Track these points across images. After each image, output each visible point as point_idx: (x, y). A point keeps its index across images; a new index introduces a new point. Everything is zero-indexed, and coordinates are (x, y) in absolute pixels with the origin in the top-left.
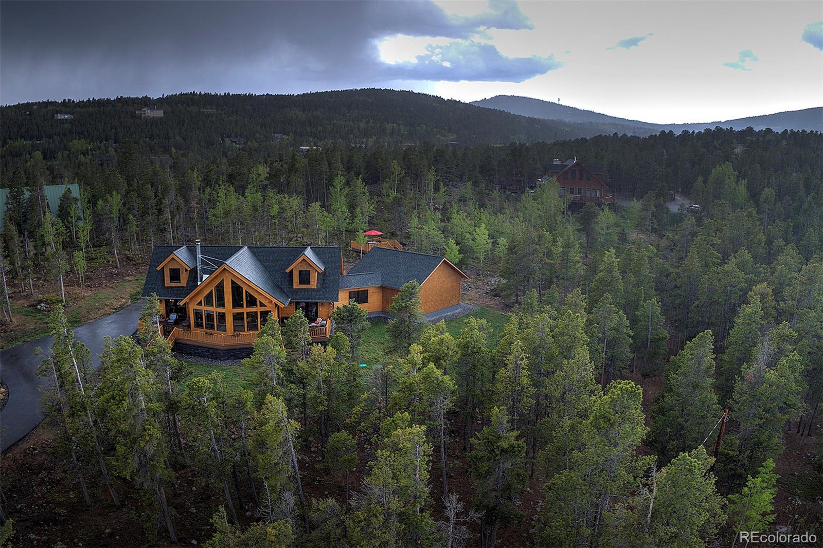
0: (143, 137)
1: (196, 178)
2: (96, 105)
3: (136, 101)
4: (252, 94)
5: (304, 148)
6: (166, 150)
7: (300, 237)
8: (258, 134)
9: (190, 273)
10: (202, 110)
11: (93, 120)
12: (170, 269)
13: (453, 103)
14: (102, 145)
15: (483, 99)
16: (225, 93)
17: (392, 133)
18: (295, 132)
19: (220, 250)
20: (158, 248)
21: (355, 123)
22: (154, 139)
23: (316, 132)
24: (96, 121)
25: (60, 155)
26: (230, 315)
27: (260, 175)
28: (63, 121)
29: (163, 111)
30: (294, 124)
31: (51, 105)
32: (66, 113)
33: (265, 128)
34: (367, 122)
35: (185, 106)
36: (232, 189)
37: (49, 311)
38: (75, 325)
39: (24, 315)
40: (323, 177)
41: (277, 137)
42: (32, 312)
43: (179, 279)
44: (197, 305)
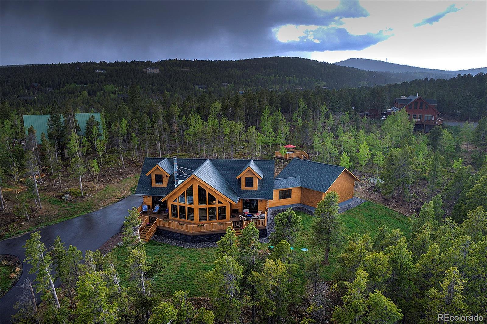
0: (148, 85)
1: (176, 110)
2: (120, 65)
3: (143, 63)
4: (210, 60)
5: (240, 91)
6: (162, 92)
7: (242, 148)
8: (214, 84)
9: (169, 178)
10: (182, 69)
11: (118, 74)
12: (155, 175)
13: (324, 64)
14: (124, 88)
15: (341, 61)
16: (195, 60)
17: (289, 82)
18: (235, 82)
19: (191, 162)
20: (148, 160)
21: (268, 77)
22: (154, 86)
23: (246, 82)
24: (120, 74)
25: (98, 93)
26: (197, 209)
27: (216, 108)
28: (100, 74)
29: (159, 70)
30: (234, 77)
31: (92, 64)
32: (102, 69)
33: (218, 80)
34: (275, 76)
35: (172, 67)
36: (199, 117)
37: (71, 201)
38: (88, 211)
39: (52, 204)
40: (256, 110)
41: (225, 85)
42: (58, 201)
43: (162, 182)
44: (173, 201)
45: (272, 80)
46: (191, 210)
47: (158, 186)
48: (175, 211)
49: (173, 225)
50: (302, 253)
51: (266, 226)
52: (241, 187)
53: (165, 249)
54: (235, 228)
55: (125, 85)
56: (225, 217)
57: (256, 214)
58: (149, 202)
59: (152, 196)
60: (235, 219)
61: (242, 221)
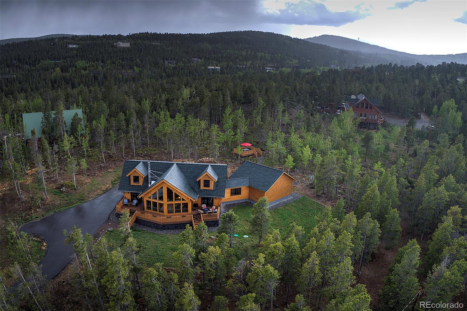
2: (91, 39)
3: (114, 37)
5: (210, 67)
7: (206, 144)
8: (183, 59)
9: (144, 179)
10: (152, 43)
11: (89, 48)
12: (134, 176)
14: (95, 64)
16: (165, 33)
17: (261, 59)
18: (205, 57)
20: (127, 162)
21: (240, 52)
22: (124, 61)
23: (217, 57)
24: (91, 49)
25: (70, 70)
26: (166, 205)
28: (72, 49)
30: (205, 52)
32: (74, 44)
33: (188, 55)
35: (142, 40)
37: (67, 192)
38: (82, 202)
39: (54, 194)
40: (220, 106)
41: (195, 60)
42: (58, 192)
43: (139, 181)
44: (148, 198)
45: (243, 56)
46: (161, 205)
47: (135, 184)
48: (149, 205)
49: (148, 216)
50: (243, 238)
51: (218, 218)
52: (200, 187)
53: (143, 234)
54: (195, 219)
55: (96, 61)
56: (187, 211)
57: (211, 208)
58: (129, 196)
59: (131, 193)
60: (195, 212)
61: (200, 214)
